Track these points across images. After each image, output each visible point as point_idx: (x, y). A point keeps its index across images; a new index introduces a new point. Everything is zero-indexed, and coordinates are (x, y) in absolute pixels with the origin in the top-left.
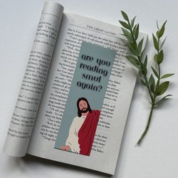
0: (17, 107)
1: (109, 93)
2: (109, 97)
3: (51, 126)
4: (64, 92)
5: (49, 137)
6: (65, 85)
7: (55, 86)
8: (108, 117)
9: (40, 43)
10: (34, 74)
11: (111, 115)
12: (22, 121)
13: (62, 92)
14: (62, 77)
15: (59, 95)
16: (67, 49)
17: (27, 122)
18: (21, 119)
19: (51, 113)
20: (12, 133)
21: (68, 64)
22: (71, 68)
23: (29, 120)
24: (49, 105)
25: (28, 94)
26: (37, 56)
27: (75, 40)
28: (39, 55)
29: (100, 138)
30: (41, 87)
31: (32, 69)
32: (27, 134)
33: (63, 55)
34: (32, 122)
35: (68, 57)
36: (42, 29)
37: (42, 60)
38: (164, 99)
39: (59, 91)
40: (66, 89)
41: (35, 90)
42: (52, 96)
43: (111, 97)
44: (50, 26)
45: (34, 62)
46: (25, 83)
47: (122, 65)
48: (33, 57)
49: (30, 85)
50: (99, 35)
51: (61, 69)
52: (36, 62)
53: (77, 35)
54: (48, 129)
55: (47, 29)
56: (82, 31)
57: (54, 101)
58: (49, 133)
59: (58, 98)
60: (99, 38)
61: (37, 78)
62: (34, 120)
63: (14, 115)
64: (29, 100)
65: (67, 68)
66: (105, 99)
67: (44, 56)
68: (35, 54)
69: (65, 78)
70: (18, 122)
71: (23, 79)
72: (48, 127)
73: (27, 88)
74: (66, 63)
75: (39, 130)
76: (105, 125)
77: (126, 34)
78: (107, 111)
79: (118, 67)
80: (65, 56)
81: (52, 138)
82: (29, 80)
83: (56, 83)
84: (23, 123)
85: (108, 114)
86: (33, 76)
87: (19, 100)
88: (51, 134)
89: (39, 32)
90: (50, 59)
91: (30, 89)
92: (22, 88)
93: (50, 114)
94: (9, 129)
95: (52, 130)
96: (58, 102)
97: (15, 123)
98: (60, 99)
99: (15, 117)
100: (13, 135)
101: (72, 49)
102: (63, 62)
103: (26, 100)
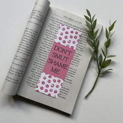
0: (13, 63)
1: (74, 61)
2: (73, 63)
4: (45, 57)
5: (32, 85)
6: (46, 53)
7: (39, 53)
10: (27, 43)
11: (74, 76)
12: (16, 72)
13: (43, 57)
14: (44, 47)
15: (41, 59)
16: (49, 30)
17: (19, 73)
18: (15, 71)
20: (9, 79)
21: (49, 39)
22: (50, 42)
23: (21, 73)
24: (34, 64)
25: (21, 55)
27: (55, 25)
28: (31, 31)
29: (65, 89)
30: (30, 52)
31: (26, 40)
32: (18, 81)
33: (46, 34)
35: (50, 35)
37: (33, 35)
41: (26, 53)
42: (36, 59)
43: (75, 64)
46: (20, 48)
48: (27, 32)
49: (23, 49)
50: (71, 23)
51: (44, 42)
53: (57, 22)
55: (38, 16)
56: (60, 19)
57: (37, 62)
58: (32, 82)
59: (40, 61)
60: (71, 25)
61: (28, 46)
62: (23, 73)
63: (11, 68)
64: (22, 60)
65: (48, 42)
66: (71, 65)
68: (29, 30)
69: (46, 48)
70: (13, 73)
71: (18, 45)
73: (21, 51)
75: (26, 80)
77: (88, 25)
78: (71, 72)
79: (81, 45)
80: (48, 34)
81: (34, 86)
82: (23, 47)
83: (40, 51)
84: (16, 74)
85: (71, 75)
87: (15, 58)
88: (33, 83)
89: (33, 16)
90: (38, 35)
91: (23, 52)
92: (18, 51)
93: (34, 71)
94: (7, 77)
95: (34, 81)
97: (11, 73)
98: (42, 61)
99: (11, 69)
100: (9, 81)
101: (53, 30)
102: (46, 38)
103: (20, 59)
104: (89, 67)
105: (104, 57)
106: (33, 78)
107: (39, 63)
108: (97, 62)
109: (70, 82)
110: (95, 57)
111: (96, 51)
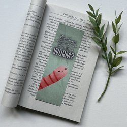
0: (11, 72)
1: (78, 64)
2: (78, 67)
6: (46, 57)
8: (77, 81)
12: (15, 82)
14: (44, 51)
15: (42, 64)
17: (18, 83)
18: (14, 81)
19: (35, 77)
20: (8, 91)
21: (49, 42)
23: (20, 82)
24: (34, 71)
30: (28, 58)
34: (21, 83)
35: (49, 37)
36: (30, 16)
38: (119, 69)
39: (42, 61)
41: (24, 60)
46: (17, 55)
47: (88, 43)
48: (23, 37)
50: (72, 21)
51: (44, 45)
52: (25, 40)
53: (56, 21)
59: (41, 66)
60: (72, 23)
61: (25, 52)
63: (9, 77)
64: (20, 68)
67: (31, 36)
69: (46, 52)
70: (11, 83)
72: (33, 87)
74: (47, 41)
75: (27, 89)
78: (76, 77)
82: (20, 53)
88: (35, 92)
91: (20, 59)
92: (15, 59)
94: (6, 88)
97: (9, 84)
99: (10, 79)
101: (52, 31)
102: (45, 41)
106: (34, 86)
109: (76, 87)
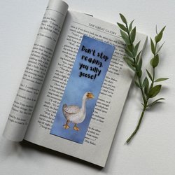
3: (48, 116)
4: (63, 85)
5: (46, 126)
7: (55, 79)
9: (43, 37)
10: (36, 65)
11: (106, 110)
13: (61, 84)
22: (70, 63)
25: (28, 84)
26: (40, 49)
28: (42, 48)
29: (94, 131)
31: (34, 61)
32: (24, 120)
33: (65, 51)
37: (45, 53)
40: (65, 82)
42: (51, 88)
43: (107, 93)
44: (54, 22)
45: (37, 54)
49: (31, 75)
54: (46, 119)
55: (51, 25)
56: (84, 28)
57: (53, 92)
58: (46, 122)
62: (32, 109)
65: (68, 62)
66: (100, 94)
68: (38, 47)
71: (25, 69)
73: (28, 78)
76: (99, 119)
77: (123, 36)
79: (116, 65)
80: (66, 51)
81: (48, 127)
83: (56, 76)
84: (22, 110)
85: (103, 109)
86: (35, 67)
87: (20, 88)
89: (43, 26)
90: (52, 53)
93: (48, 105)
95: (49, 120)
96: (57, 94)
98: (59, 91)
100: (12, 121)
103: (27, 89)
104: (129, 97)
105: (150, 82)
107: (56, 93)
108: (142, 89)
110: (138, 81)
111: (139, 74)
